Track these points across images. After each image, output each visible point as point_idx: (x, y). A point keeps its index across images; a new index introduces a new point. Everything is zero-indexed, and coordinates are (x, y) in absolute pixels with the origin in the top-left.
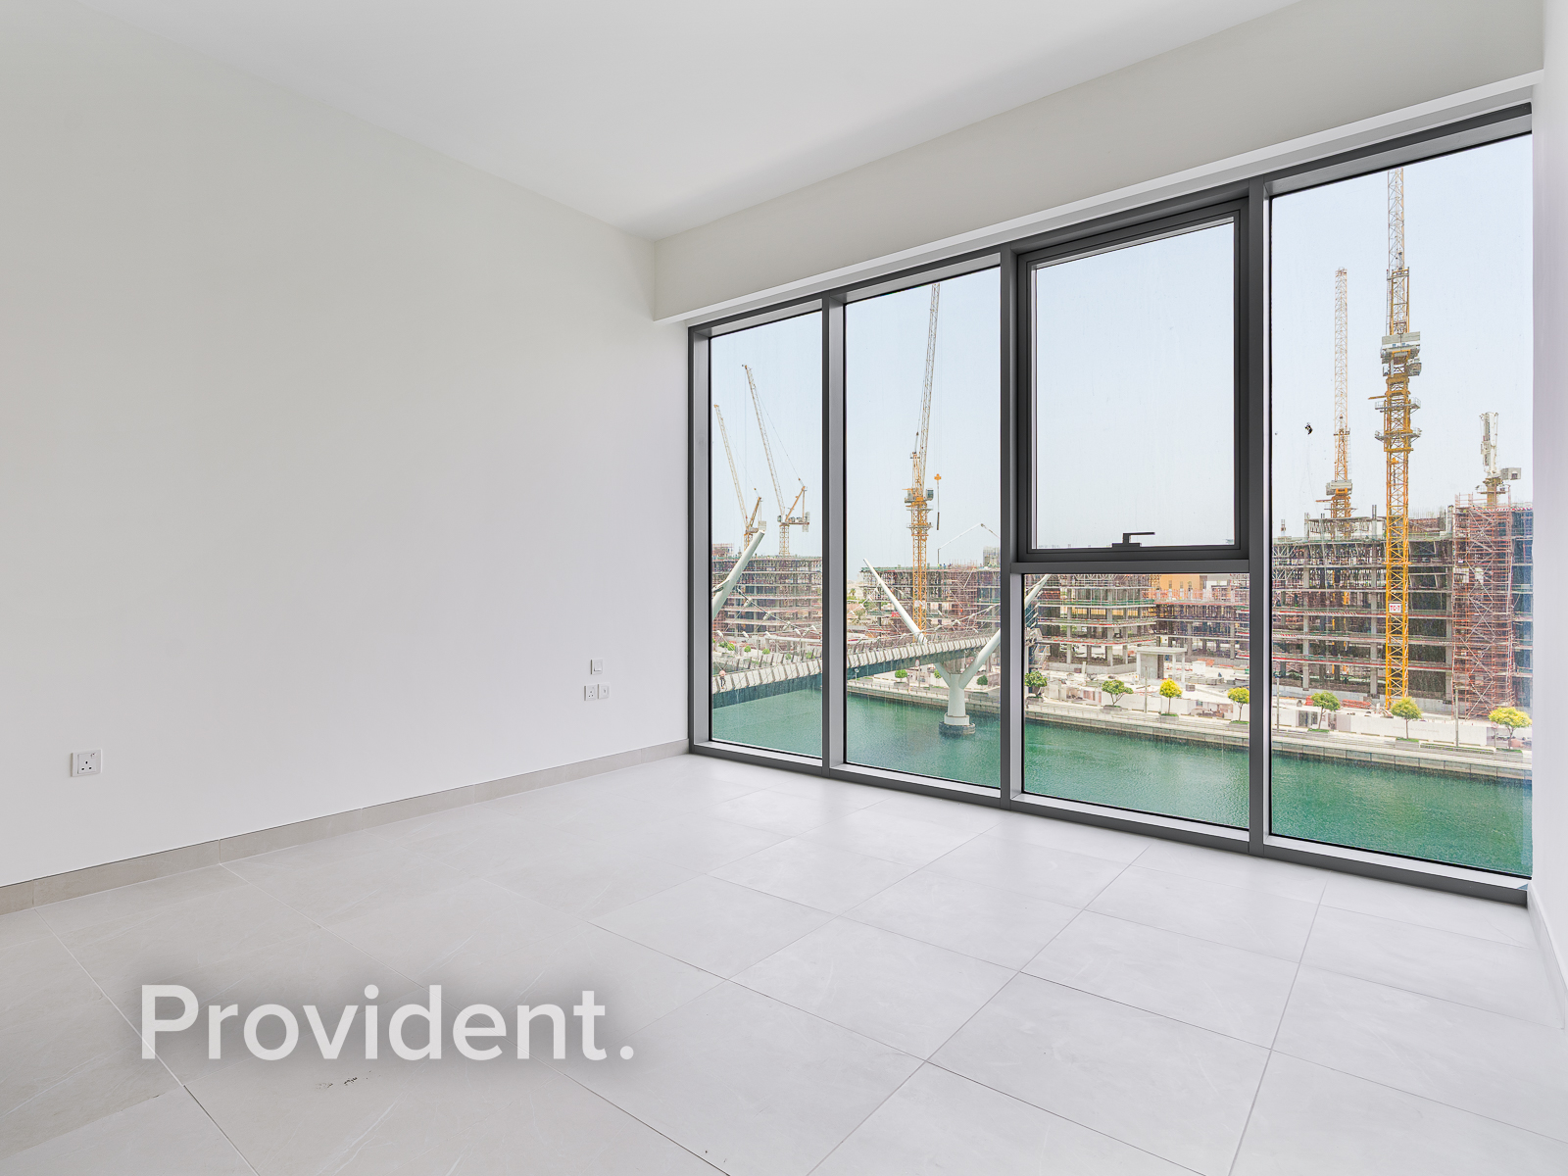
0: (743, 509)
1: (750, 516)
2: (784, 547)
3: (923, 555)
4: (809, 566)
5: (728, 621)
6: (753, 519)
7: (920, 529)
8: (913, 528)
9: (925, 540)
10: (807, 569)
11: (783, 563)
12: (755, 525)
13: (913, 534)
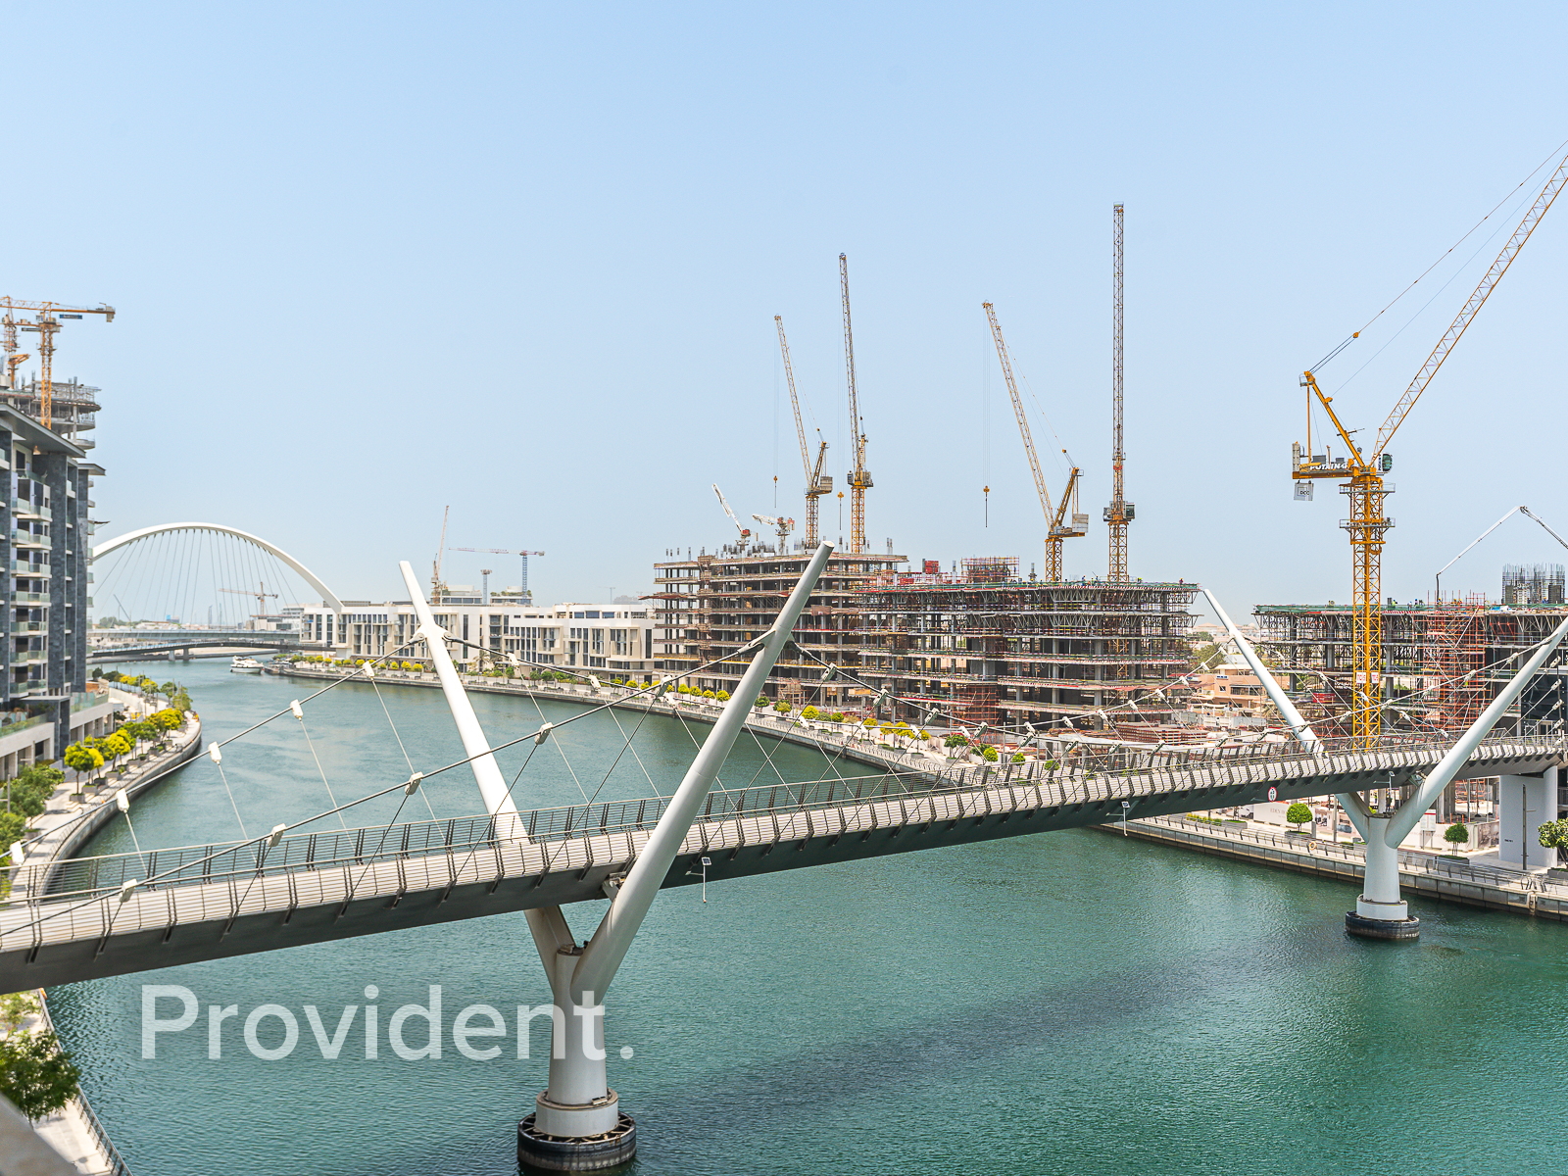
0: (1043, 492)
1: (1056, 504)
2: (1118, 566)
3: (1375, 582)
4: (1164, 604)
5: (1004, 705)
6: (1062, 510)
7: (1369, 532)
8: (1353, 528)
9: (1378, 552)
10: (1157, 607)
11: (1108, 596)
12: (1067, 523)
13: (1353, 540)
